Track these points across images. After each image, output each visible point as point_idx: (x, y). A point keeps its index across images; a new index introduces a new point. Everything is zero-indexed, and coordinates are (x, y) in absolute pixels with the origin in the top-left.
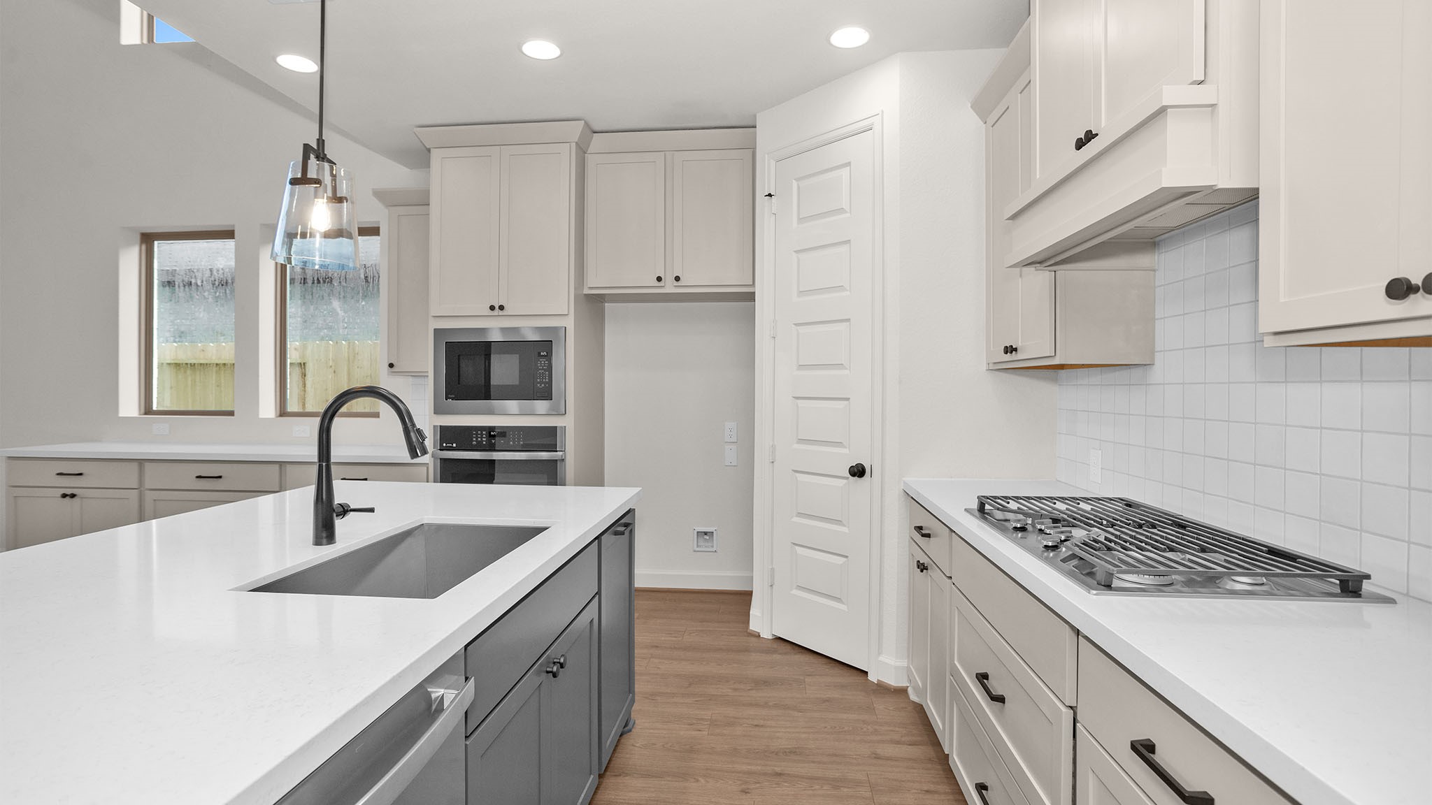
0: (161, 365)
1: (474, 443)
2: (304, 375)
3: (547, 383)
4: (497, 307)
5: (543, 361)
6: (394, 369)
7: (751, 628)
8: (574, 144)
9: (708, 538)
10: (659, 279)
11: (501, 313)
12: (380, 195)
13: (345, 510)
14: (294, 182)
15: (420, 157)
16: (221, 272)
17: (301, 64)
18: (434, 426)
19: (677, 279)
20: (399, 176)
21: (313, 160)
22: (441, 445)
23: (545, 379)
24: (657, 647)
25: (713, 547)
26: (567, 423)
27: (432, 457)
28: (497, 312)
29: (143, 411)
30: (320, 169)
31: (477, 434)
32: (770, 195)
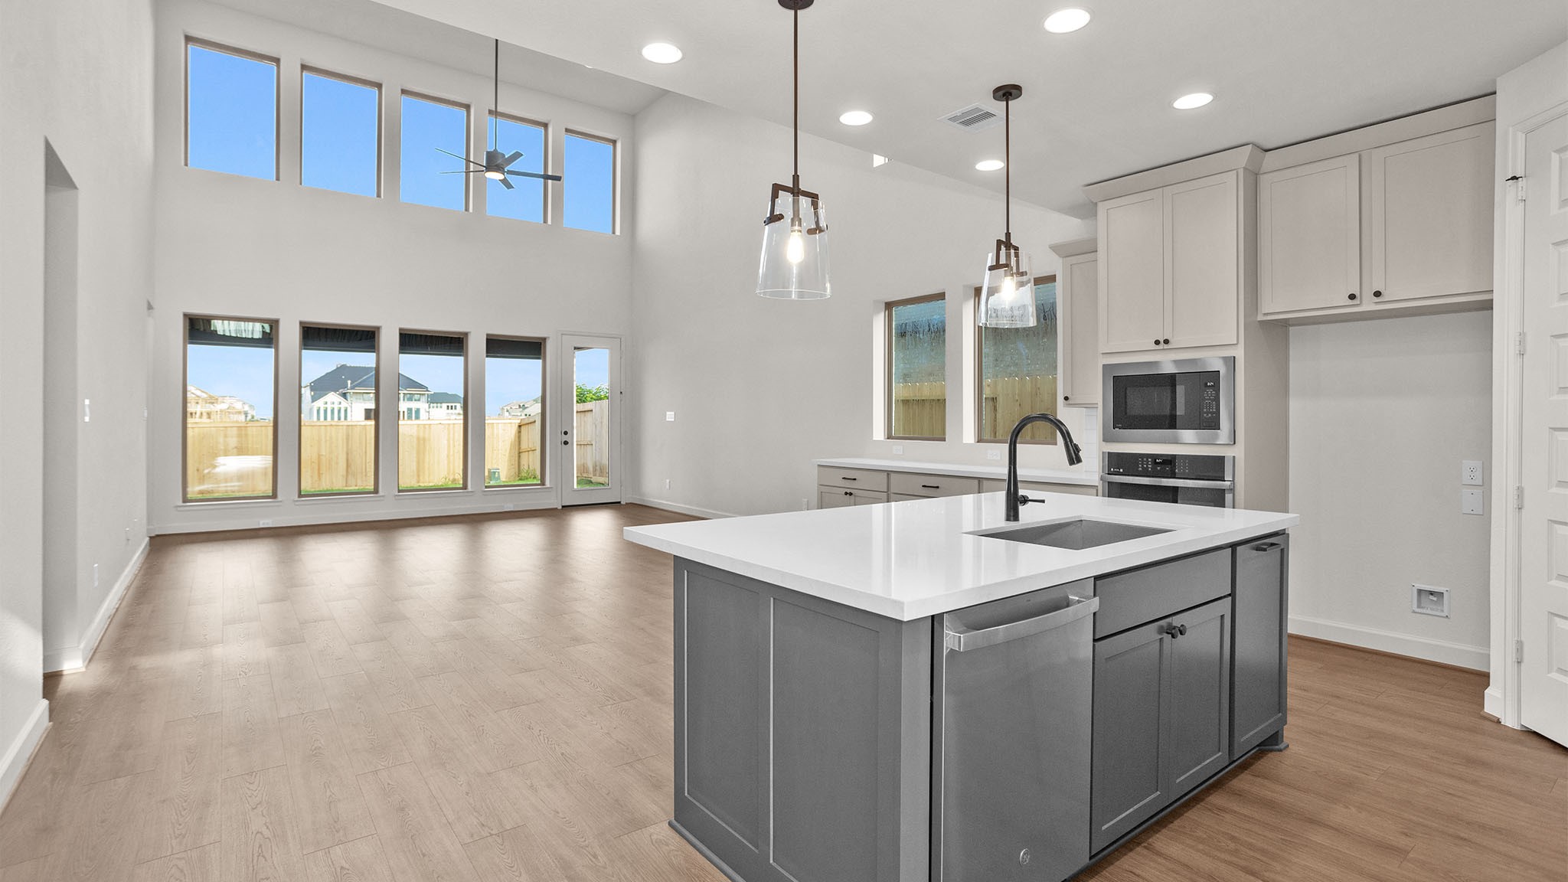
0: (897, 401)
1: (1140, 469)
2: (995, 409)
3: (1214, 413)
4: (1162, 341)
5: (1210, 391)
6: (1070, 402)
7: (1485, 710)
8: (1242, 169)
9: (1435, 599)
10: (1352, 297)
11: (1166, 346)
12: (1056, 249)
13: (1025, 500)
14: (991, 268)
15: (1087, 210)
16: (935, 327)
17: (991, 165)
18: (1103, 453)
19: (1378, 294)
20: (1071, 228)
21: (1003, 248)
22: (1109, 470)
23: (1212, 409)
24: (1338, 697)
25: (1443, 611)
26: (1236, 453)
27: (1101, 480)
28: (1162, 346)
29: (886, 437)
30: (1008, 256)
31: (1143, 461)
32: (1514, 178)
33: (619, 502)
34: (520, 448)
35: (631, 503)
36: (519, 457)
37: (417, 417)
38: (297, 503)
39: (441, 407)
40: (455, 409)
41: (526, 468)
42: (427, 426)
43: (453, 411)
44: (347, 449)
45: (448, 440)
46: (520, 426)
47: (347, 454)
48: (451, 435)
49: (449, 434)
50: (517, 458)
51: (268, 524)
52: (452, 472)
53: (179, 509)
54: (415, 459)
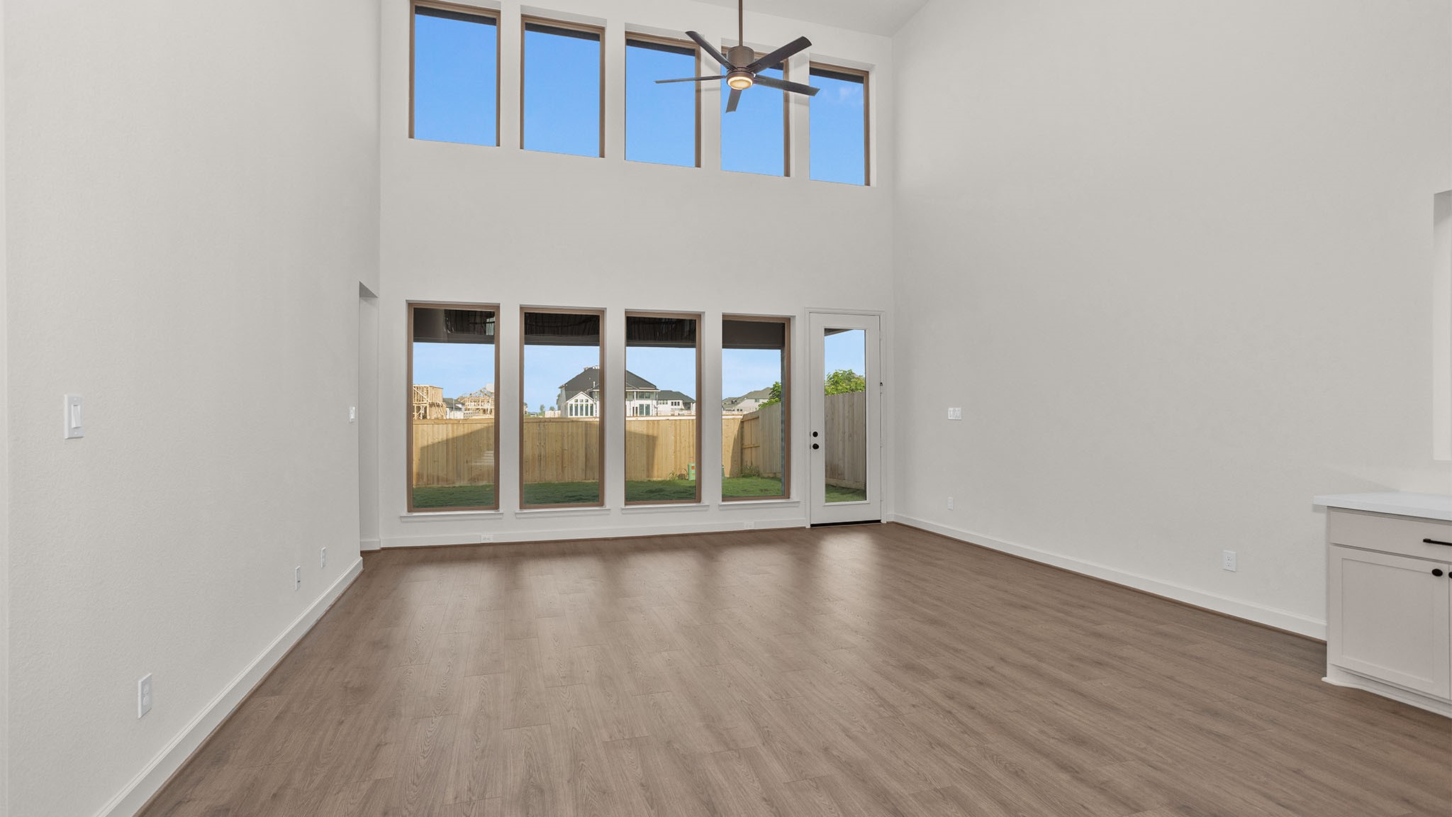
33: (879, 521)
34: (742, 444)
35: (893, 522)
36: (742, 453)
37: (648, 413)
38: (518, 516)
39: (667, 403)
40: (679, 405)
41: (749, 464)
42: (656, 422)
43: (677, 407)
44: (586, 445)
45: (675, 437)
46: (742, 422)
47: (586, 448)
48: (678, 432)
49: (676, 430)
50: (740, 454)
51: (489, 539)
52: (678, 467)
53: (403, 520)
54: (645, 454)
